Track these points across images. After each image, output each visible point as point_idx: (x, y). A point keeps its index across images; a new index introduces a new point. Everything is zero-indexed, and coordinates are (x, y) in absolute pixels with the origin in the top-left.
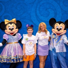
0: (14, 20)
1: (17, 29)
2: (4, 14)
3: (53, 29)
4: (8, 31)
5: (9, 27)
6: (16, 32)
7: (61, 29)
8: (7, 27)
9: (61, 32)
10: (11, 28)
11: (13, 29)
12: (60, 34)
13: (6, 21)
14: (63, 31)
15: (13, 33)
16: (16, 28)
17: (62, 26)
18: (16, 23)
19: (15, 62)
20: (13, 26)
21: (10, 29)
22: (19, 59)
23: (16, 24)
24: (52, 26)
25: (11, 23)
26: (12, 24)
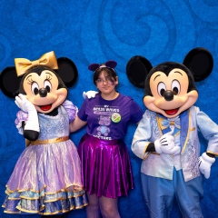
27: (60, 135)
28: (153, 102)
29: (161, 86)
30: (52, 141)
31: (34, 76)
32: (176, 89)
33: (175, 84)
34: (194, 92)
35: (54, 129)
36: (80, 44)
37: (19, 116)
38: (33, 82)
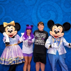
2: (4, 16)
3: (51, 32)
7: (58, 32)
8: (6, 29)
11: (12, 31)
12: (58, 36)
14: (61, 34)
15: (12, 35)
18: (15, 25)
20: (12, 28)
21: (9, 31)
24: (50, 28)
25: (10, 26)
27: (15, 43)
28: (52, 33)
29: (55, 30)
30: (13, 45)
31: (8, 27)
32: (59, 31)
33: (59, 30)
34: (63, 33)
35: (14, 42)
36: (31, 19)
37: (4, 38)
38: (8, 29)
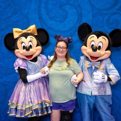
0: (32, 28)
1: (40, 47)
4: (20, 52)
5: (23, 44)
6: (38, 52)
9: (100, 54)
10: (27, 45)
13: (16, 32)
16: (37, 46)
17: (103, 41)
19: (40, 115)
22: (47, 108)
23: (36, 37)
26: (29, 37)
